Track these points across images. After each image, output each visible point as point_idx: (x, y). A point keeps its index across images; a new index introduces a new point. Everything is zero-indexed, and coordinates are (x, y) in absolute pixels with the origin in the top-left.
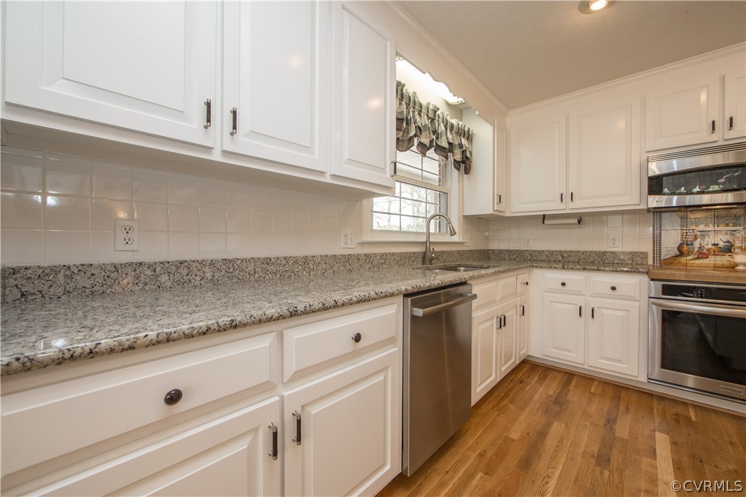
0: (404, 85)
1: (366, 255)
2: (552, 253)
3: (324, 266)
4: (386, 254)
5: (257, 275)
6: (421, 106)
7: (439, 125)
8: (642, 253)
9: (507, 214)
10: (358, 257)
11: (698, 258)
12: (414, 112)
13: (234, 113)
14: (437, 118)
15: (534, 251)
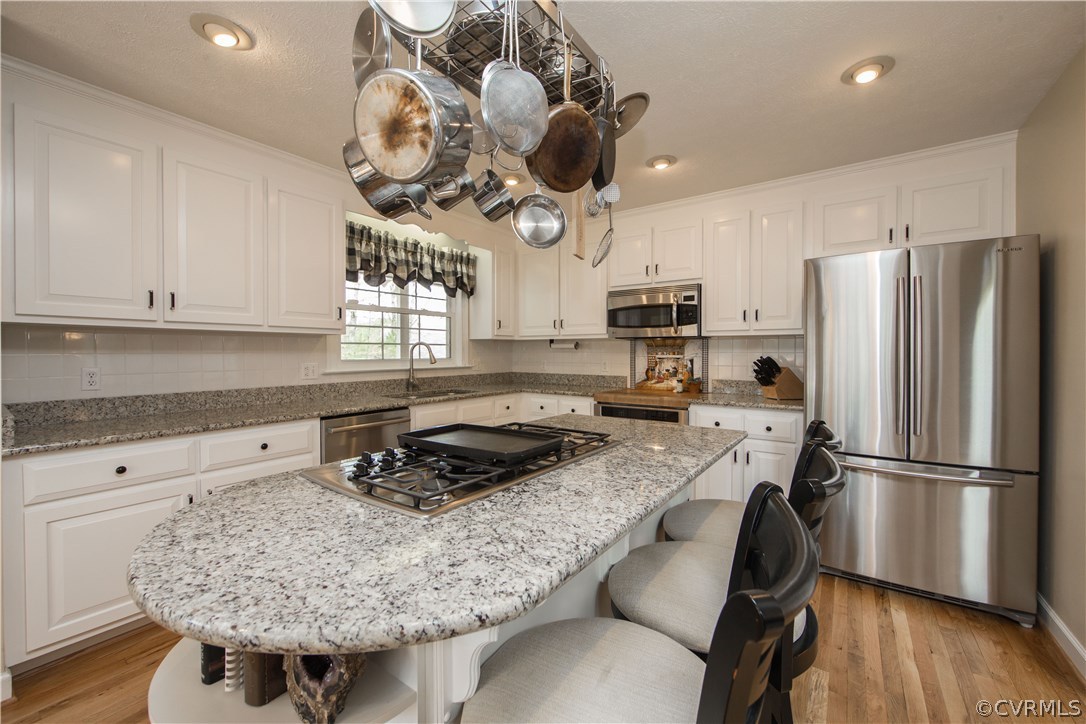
0: (370, 229)
1: (330, 385)
2: (561, 376)
3: (280, 396)
4: (357, 383)
5: (207, 406)
6: (396, 242)
7: (422, 257)
8: (623, 377)
9: (516, 338)
10: (321, 387)
11: (658, 382)
12: (386, 250)
13: (173, 296)
14: (419, 250)
15: (547, 374)
